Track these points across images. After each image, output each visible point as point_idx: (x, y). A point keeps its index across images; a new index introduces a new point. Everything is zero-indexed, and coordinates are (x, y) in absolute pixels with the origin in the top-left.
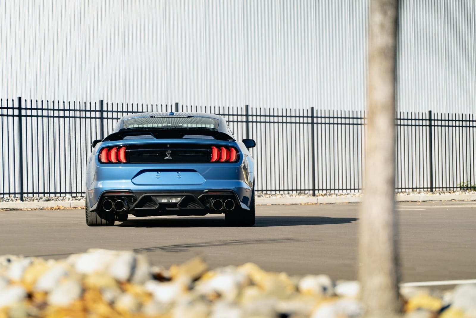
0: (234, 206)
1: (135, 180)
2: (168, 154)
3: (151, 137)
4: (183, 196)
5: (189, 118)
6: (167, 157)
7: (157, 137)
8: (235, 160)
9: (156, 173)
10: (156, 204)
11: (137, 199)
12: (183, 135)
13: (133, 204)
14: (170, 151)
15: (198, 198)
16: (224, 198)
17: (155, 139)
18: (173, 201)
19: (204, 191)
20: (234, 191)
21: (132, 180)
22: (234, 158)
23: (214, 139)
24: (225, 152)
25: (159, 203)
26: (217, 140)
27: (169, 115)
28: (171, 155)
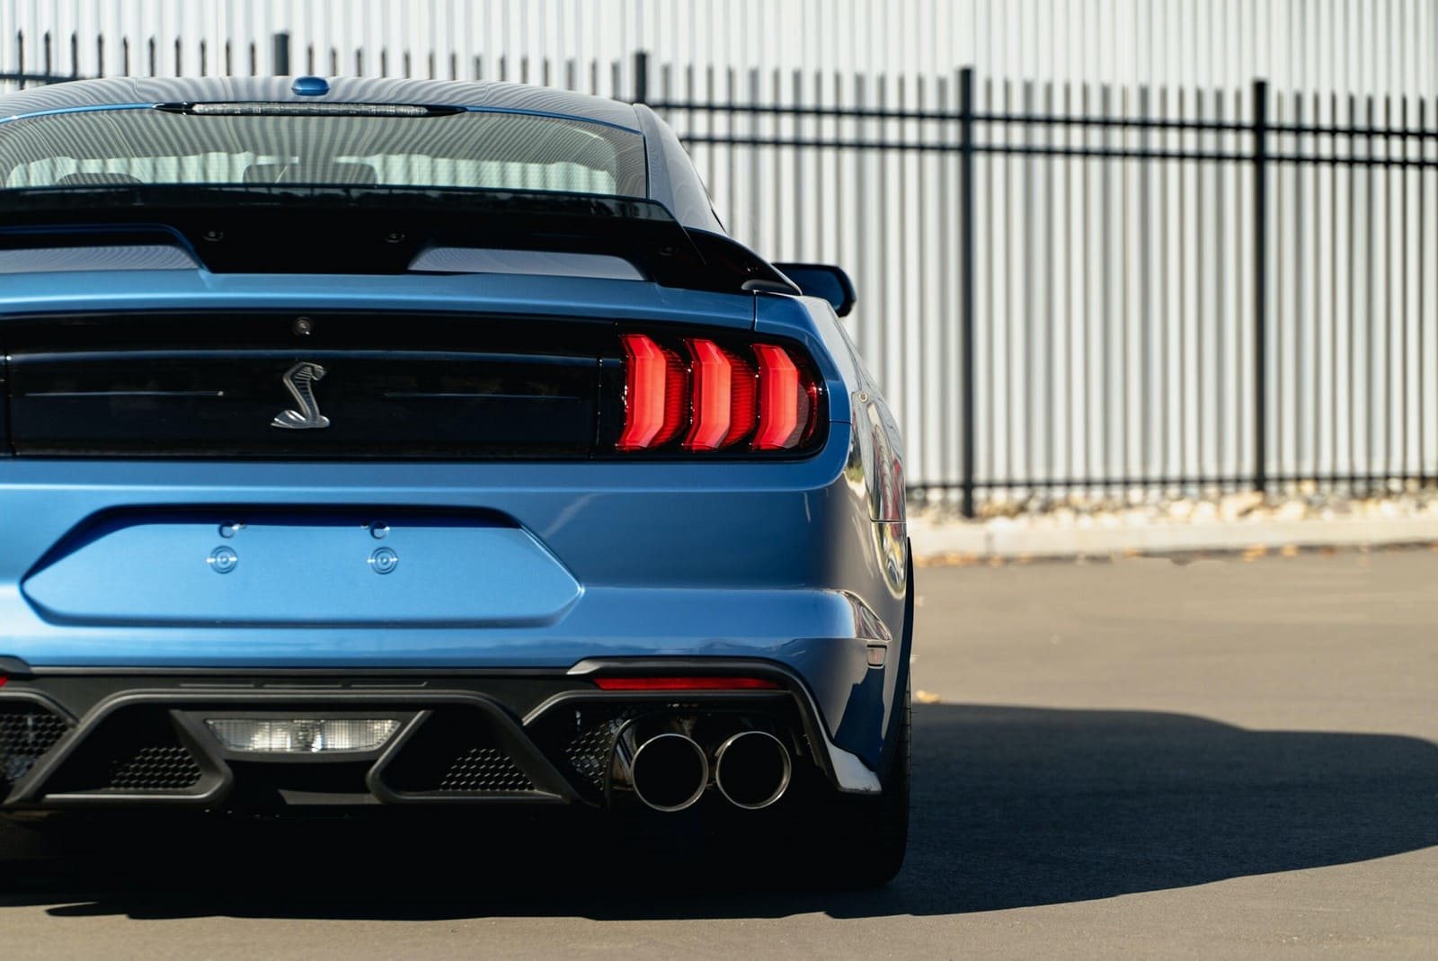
0: (785, 780)
1: (40, 585)
2: (303, 390)
3: (172, 257)
4: (413, 706)
5: (430, 120)
6: (293, 415)
7: (218, 260)
8: (795, 442)
9: (206, 534)
10: (210, 767)
11: (64, 728)
12: (414, 253)
14: (318, 367)
15: (527, 720)
16: (713, 721)
17: (204, 274)
18: (339, 739)
19: (570, 673)
20: (790, 668)
21: (33, 586)
22: (787, 421)
23: (641, 278)
24: (719, 376)
25: (228, 762)
26: (663, 284)
27: (291, 95)
28: (323, 393)
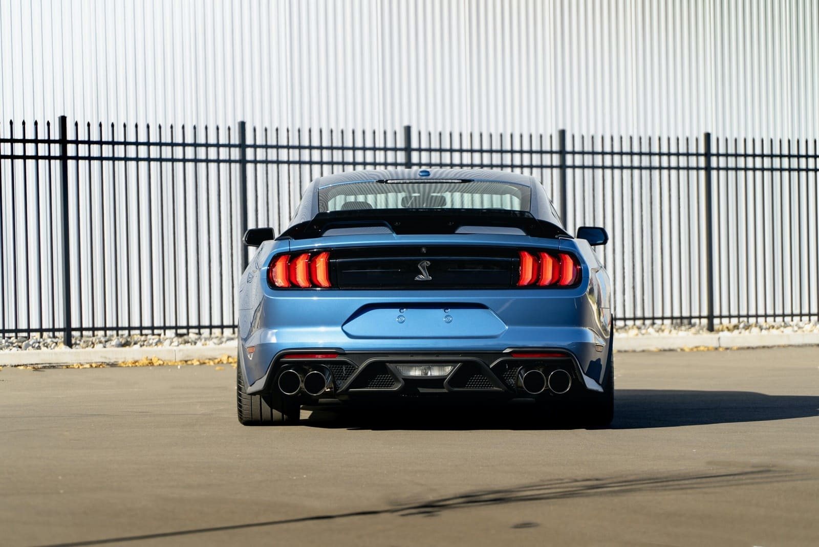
0: (570, 385)
1: (348, 327)
2: (424, 269)
3: (386, 230)
4: (457, 362)
5: (462, 184)
6: (421, 276)
7: (399, 231)
8: (572, 283)
9: (396, 312)
10: (397, 380)
11: (355, 370)
12: (456, 227)
13: (345, 378)
14: (428, 262)
15: (491, 366)
16: (548, 367)
17: (394, 235)
18: (435, 372)
19: (504, 352)
20: (570, 351)
21: (344, 327)
22: (569, 277)
23: (525, 234)
24: (549, 264)
25: (403, 379)
26: (531, 236)
27: (418, 177)
28: (430, 270)
